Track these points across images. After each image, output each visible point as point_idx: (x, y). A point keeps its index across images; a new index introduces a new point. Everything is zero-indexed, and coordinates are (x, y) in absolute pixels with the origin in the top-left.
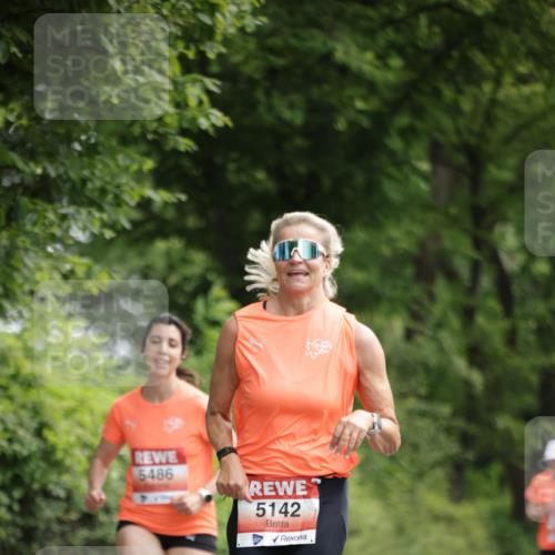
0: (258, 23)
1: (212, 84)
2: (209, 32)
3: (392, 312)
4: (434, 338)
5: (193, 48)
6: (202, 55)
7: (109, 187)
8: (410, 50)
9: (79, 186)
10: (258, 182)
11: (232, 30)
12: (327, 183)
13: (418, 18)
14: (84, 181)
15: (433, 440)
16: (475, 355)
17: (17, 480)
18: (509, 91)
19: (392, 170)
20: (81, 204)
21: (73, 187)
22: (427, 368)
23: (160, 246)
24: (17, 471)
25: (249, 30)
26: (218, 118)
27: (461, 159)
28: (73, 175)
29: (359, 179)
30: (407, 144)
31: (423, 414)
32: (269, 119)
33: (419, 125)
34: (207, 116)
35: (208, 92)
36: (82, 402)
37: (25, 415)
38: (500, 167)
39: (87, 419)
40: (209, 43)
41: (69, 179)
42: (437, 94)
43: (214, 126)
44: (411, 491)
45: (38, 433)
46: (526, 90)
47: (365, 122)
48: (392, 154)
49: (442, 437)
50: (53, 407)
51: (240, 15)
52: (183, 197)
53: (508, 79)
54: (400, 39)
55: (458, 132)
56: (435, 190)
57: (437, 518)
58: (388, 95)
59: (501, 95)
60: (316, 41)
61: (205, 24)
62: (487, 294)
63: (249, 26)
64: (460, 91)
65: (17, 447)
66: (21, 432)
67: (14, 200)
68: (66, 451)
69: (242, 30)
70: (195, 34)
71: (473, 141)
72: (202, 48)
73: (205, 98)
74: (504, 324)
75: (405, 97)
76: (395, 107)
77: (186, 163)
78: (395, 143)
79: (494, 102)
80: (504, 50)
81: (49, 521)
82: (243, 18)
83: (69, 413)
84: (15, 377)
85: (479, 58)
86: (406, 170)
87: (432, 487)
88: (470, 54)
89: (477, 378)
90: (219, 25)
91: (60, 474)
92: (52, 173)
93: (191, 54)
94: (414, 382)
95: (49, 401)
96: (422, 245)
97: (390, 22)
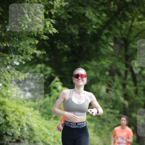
0: (66, 4)
1: (53, 21)
2: (52, 7)
3: (103, 84)
4: (114, 92)
5: (48, 11)
6: (50, 13)
7: (24, 50)
8: (108, 12)
11: (59, 6)
13: (111, 3)
14: (17, 48)
16: (126, 96)
18: (136, 23)
19: (103, 45)
20: (17, 54)
22: (113, 101)
23: (39, 66)
25: (63, 6)
26: (55, 31)
27: (122, 42)
28: (14, 46)
29: (94, 48)
30: (107, 38)
31: (111, 113)
32: (69, 32)
33: (111, 32)
34: (52, 30)
35: (52, 23)
36: (17, 109)
37: (1, 113)
38: (133, 44)
39: (18, 114)
40: (52, 10)
41: (13, 47)
42: (116, 24)
43: (53, 33)
44: (108, 134)
45: (4, 117)
46: (141, 23)
47: (96, 32)
48: (103, 40)
50: (9, 110)
52: (45, 53)
53: (136, 20)
54: (106, 9)
55: (122, 34)
56: (115, 50)
59: (134, 24)
60: (81, 10)
61: (51, 4)
62: (129, 80)
63: (63, 5)
64: (122, 23)
68: (12, 123)
69: (61, 6)
70: (49, 7)
71: (126, 37)
72: (50, 11)
73: (51, 25)
74: (134, 88)
75: (107, 25)
76: (104, 27)
77: (46, 43)
78: (104, 38)
79: (131, 26)
80: (135, 12)
82: (62, 2)
83: (13, 112)
85: (127, 14)
86: (107, 45)
88: (125, 13)
89: (126, 103)
90: (55, 4)
91: (11, 129)
93: (47, 13)
94: (109, 104)
95: (7, 109)
96: (111, 67)
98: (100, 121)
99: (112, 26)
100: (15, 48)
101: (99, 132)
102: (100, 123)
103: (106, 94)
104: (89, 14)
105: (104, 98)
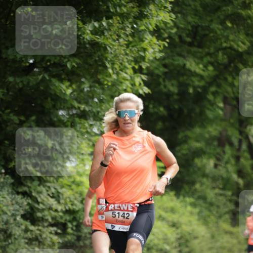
0: (161, 55)
1: (144, 77)
2: (143, 58)
3: (209, 158)
4: (225, 167)
5: (137, 64)
6: (140, 67)
8: (216, 64)
9: (96, 114)
10: (161, 111)
11: (151, 58)
12: (186, 111)
13: (219, 53)
14: (98, 112)
15: (225, 204)
16: (240, 173)
17: (74, 219)
19: (210, 107)
20: (97, 120)
21: (94, 115)
22: (223, 178)
24: (75, 215)
25: (157, 58)
26: (146, 90)
28: (94, 110)
29: (198, 110)
30: (215, 97)
31: (221, 195)
32: (165, 90)
33: (219, 90)
34: (142, 89)
35: (143, 80)
37: (77, 196)
40: (143, 63)
41: (93, 112)
42: (226, 79)
43: (144, 93)
44: (217, 223)
47: (199, 90)
48: (209, 101)
49: (228, 203)
51: (154, 53)
54: (212, 60)
55: (234, 93)
56: (225, 114)
57: (226, 232)
58: (208, 80)
60: (180, 61)
61: (142, 56)
62: (244, 151)
63: (157, 56)
64: (234, 78)
65: (74, 207)
66: (76, 202)
67: (74, 120)
69: (155, 58)
70: (138, 60)
72: (141, 64)
73: (142, 83)
74: (251, 162)
75: (214, 80)
76: (210, 84)
78: (211, 97)
81: (86, 233)
84: (73, 182)
86: (214, 106)
87: (224, 221)
88: (238, 65)
89: (241, 182)
90: (147, 56)
92: (87, 109)
93: (137, 67)
94: (218, 183)
96: (221, 133)
97: (209, 54)
98: (207, 205)
99: (222, 82)
100: (94, 113)
101: (205, 220)
102: (206, 208)
103: (214, 170)
104: (191, 65)
105: (211, 175)
